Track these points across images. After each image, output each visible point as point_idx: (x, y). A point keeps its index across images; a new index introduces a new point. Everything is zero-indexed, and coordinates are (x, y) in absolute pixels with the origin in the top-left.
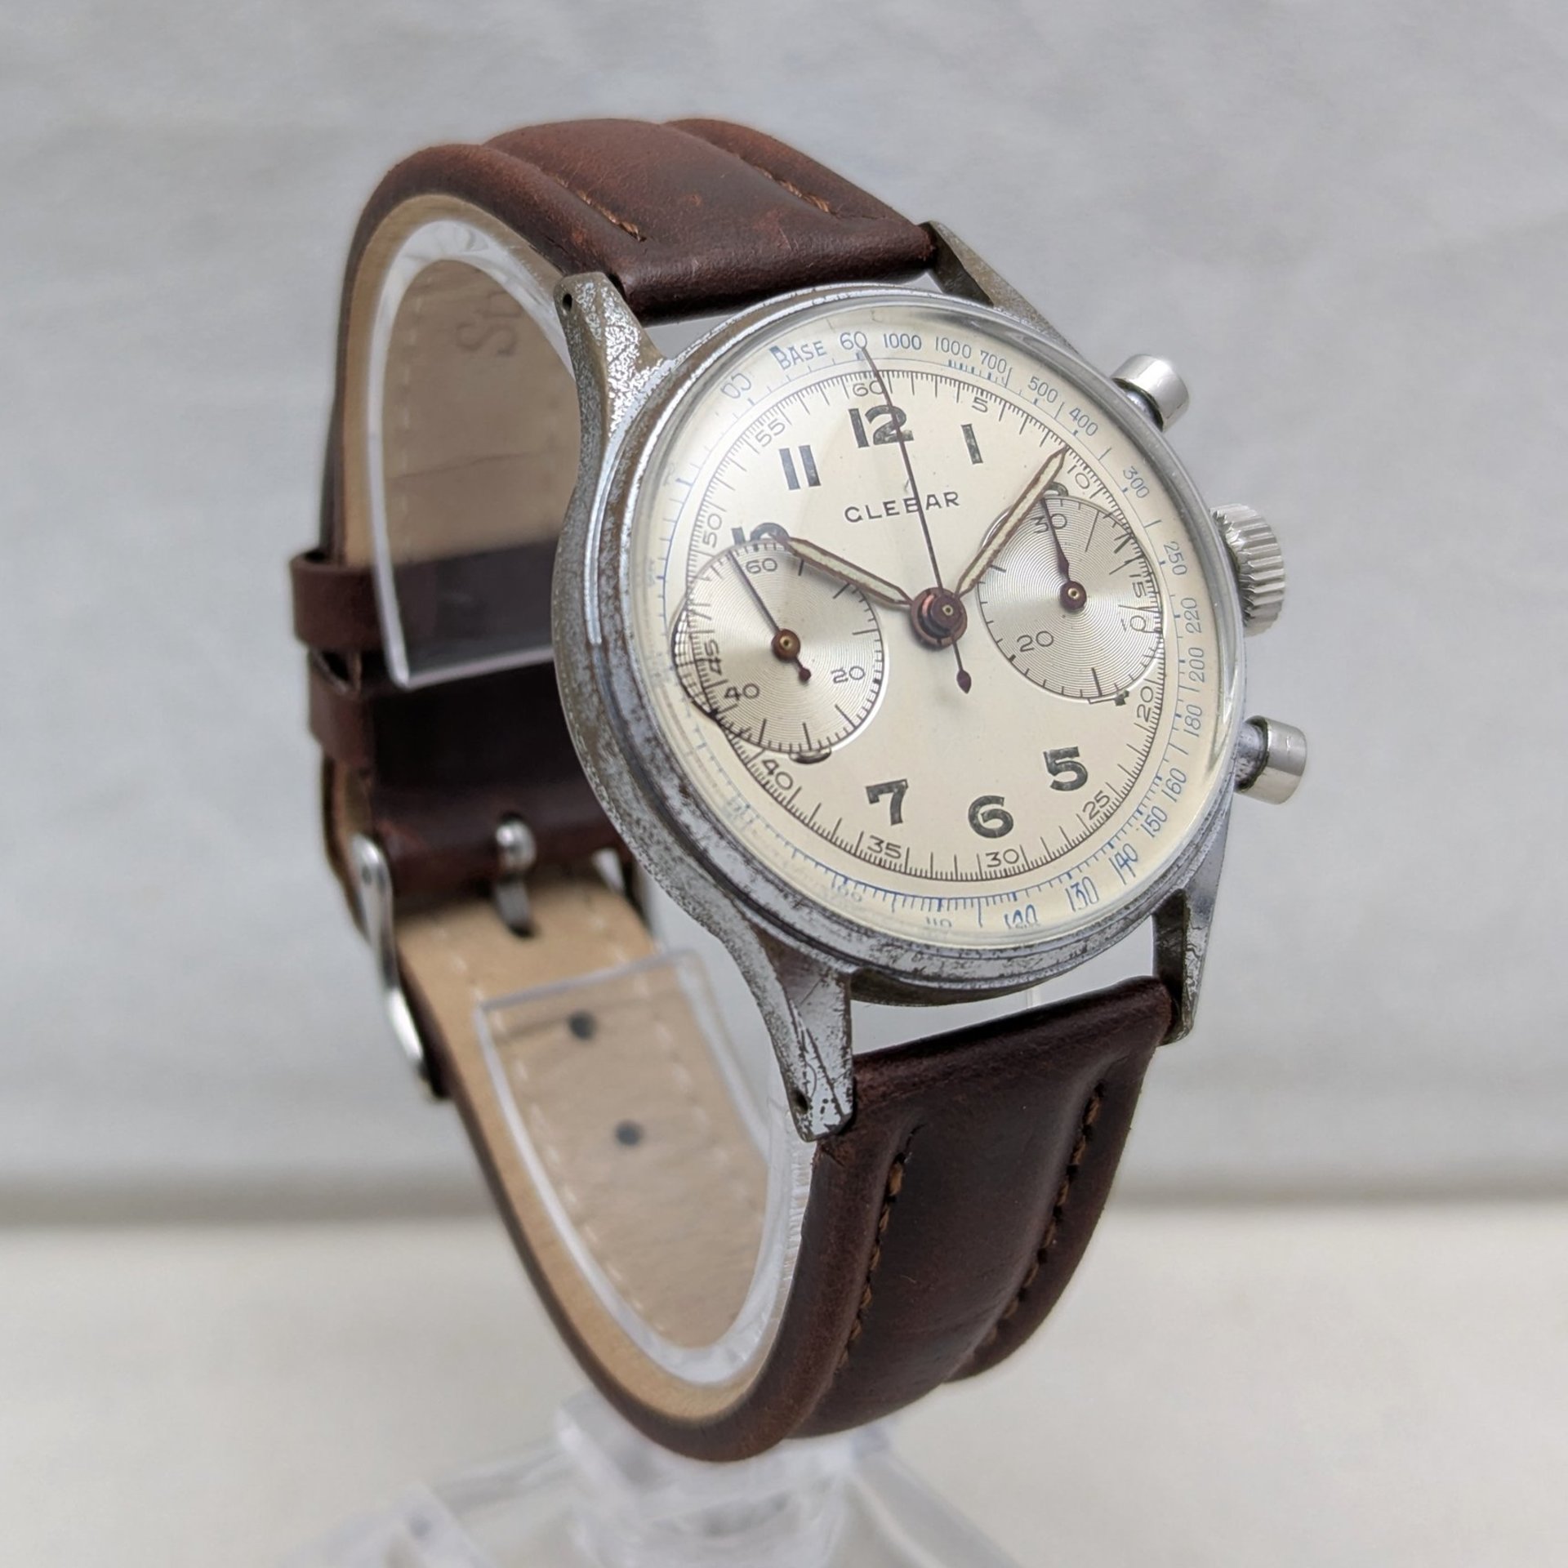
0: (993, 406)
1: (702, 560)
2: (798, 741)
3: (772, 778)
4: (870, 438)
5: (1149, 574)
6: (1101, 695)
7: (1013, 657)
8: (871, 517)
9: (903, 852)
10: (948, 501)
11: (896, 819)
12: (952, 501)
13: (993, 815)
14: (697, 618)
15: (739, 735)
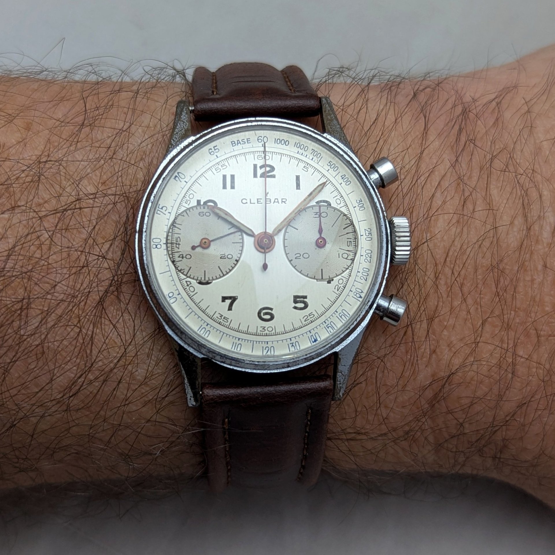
0: (310, 170)
1: (183, 209)
2: (201, 277)
3: (188, 288)
4: (259, 175)
5: (355, 239)
6: (322, 278)
7: (292, 260)
8: (251, 203)
9: (229, 321)
10: (282, 202)
11: (230, 308)
12: (284, 202)
13: (266, 314)
14: (176, 228)
15: (180, 271)
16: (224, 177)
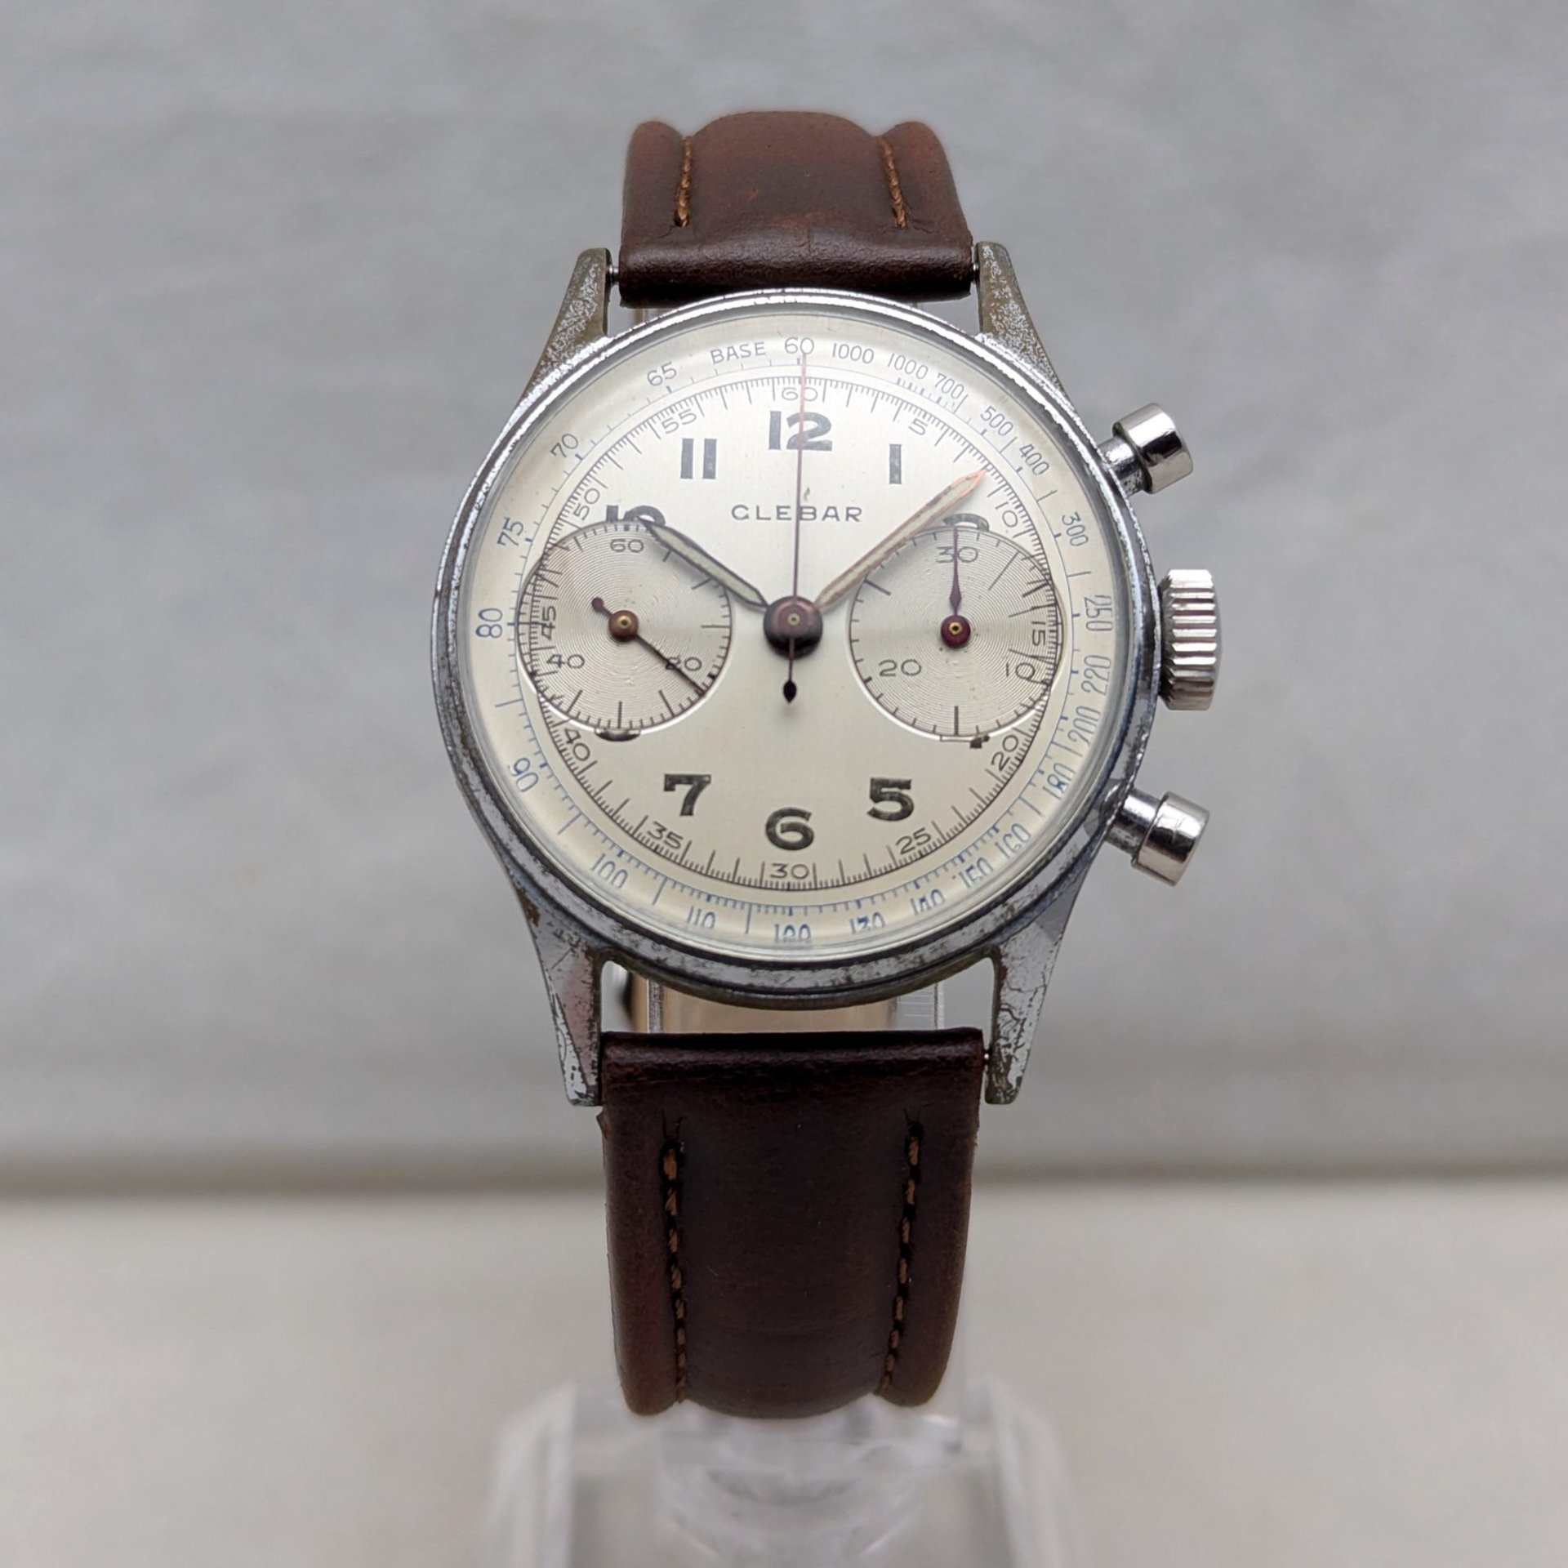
0: (933, 431)
1: (567, 530)
2: (608, 717)
3: (570, 747)
4: (784, 442)
5: (1057, 624)
6: (956, 733)
7: (870, 679)
8: (758, 518)
9: (684, 844)
10: (848, 515)
11: (687, 809)
12: (854, 517)
13: (793, 828)
14: (545, 583)
15: (550, 700)
16: (688, 445)
